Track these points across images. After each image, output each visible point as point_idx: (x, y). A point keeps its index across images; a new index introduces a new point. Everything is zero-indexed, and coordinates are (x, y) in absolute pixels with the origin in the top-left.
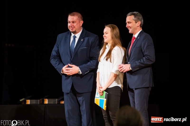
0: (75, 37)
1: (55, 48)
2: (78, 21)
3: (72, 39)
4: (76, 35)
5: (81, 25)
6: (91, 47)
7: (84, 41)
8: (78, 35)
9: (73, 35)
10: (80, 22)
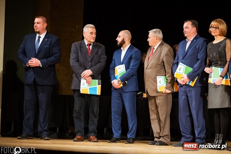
0: (39, 37)
1: (22, 46)
2: (42, 24)
3: (37, 38)
4: (41, 36)
5: (45, 27)
6: (53, 46)
7: (47, 41)
8: (43, 36)
9: (38, 35)
10: (43, 24)
